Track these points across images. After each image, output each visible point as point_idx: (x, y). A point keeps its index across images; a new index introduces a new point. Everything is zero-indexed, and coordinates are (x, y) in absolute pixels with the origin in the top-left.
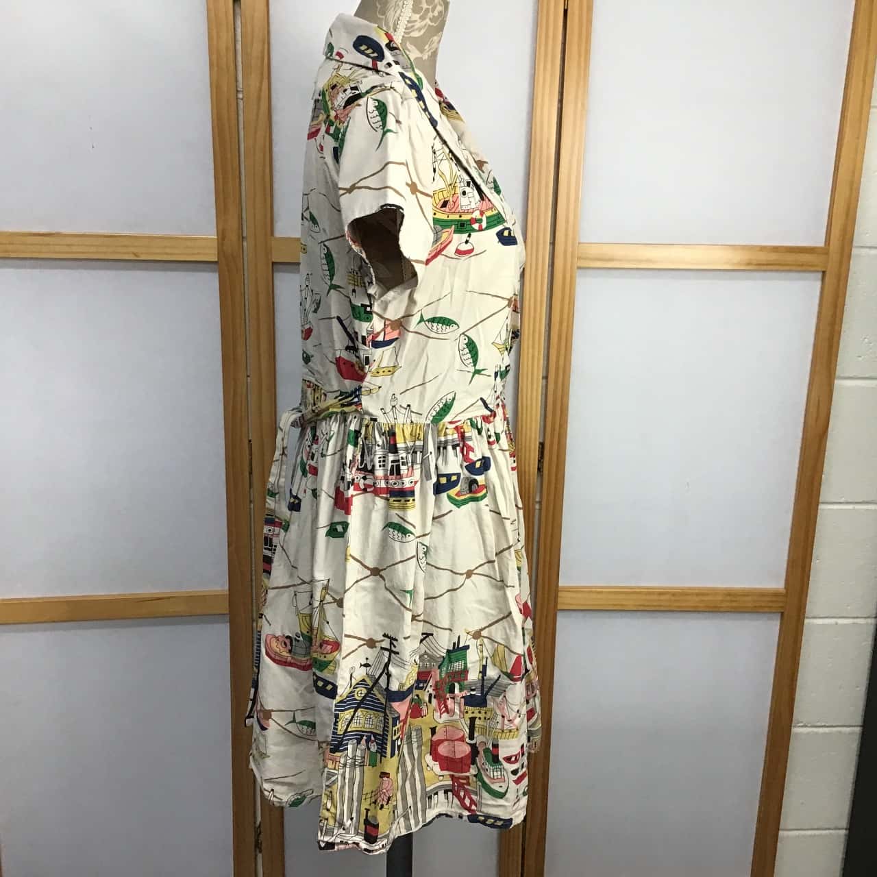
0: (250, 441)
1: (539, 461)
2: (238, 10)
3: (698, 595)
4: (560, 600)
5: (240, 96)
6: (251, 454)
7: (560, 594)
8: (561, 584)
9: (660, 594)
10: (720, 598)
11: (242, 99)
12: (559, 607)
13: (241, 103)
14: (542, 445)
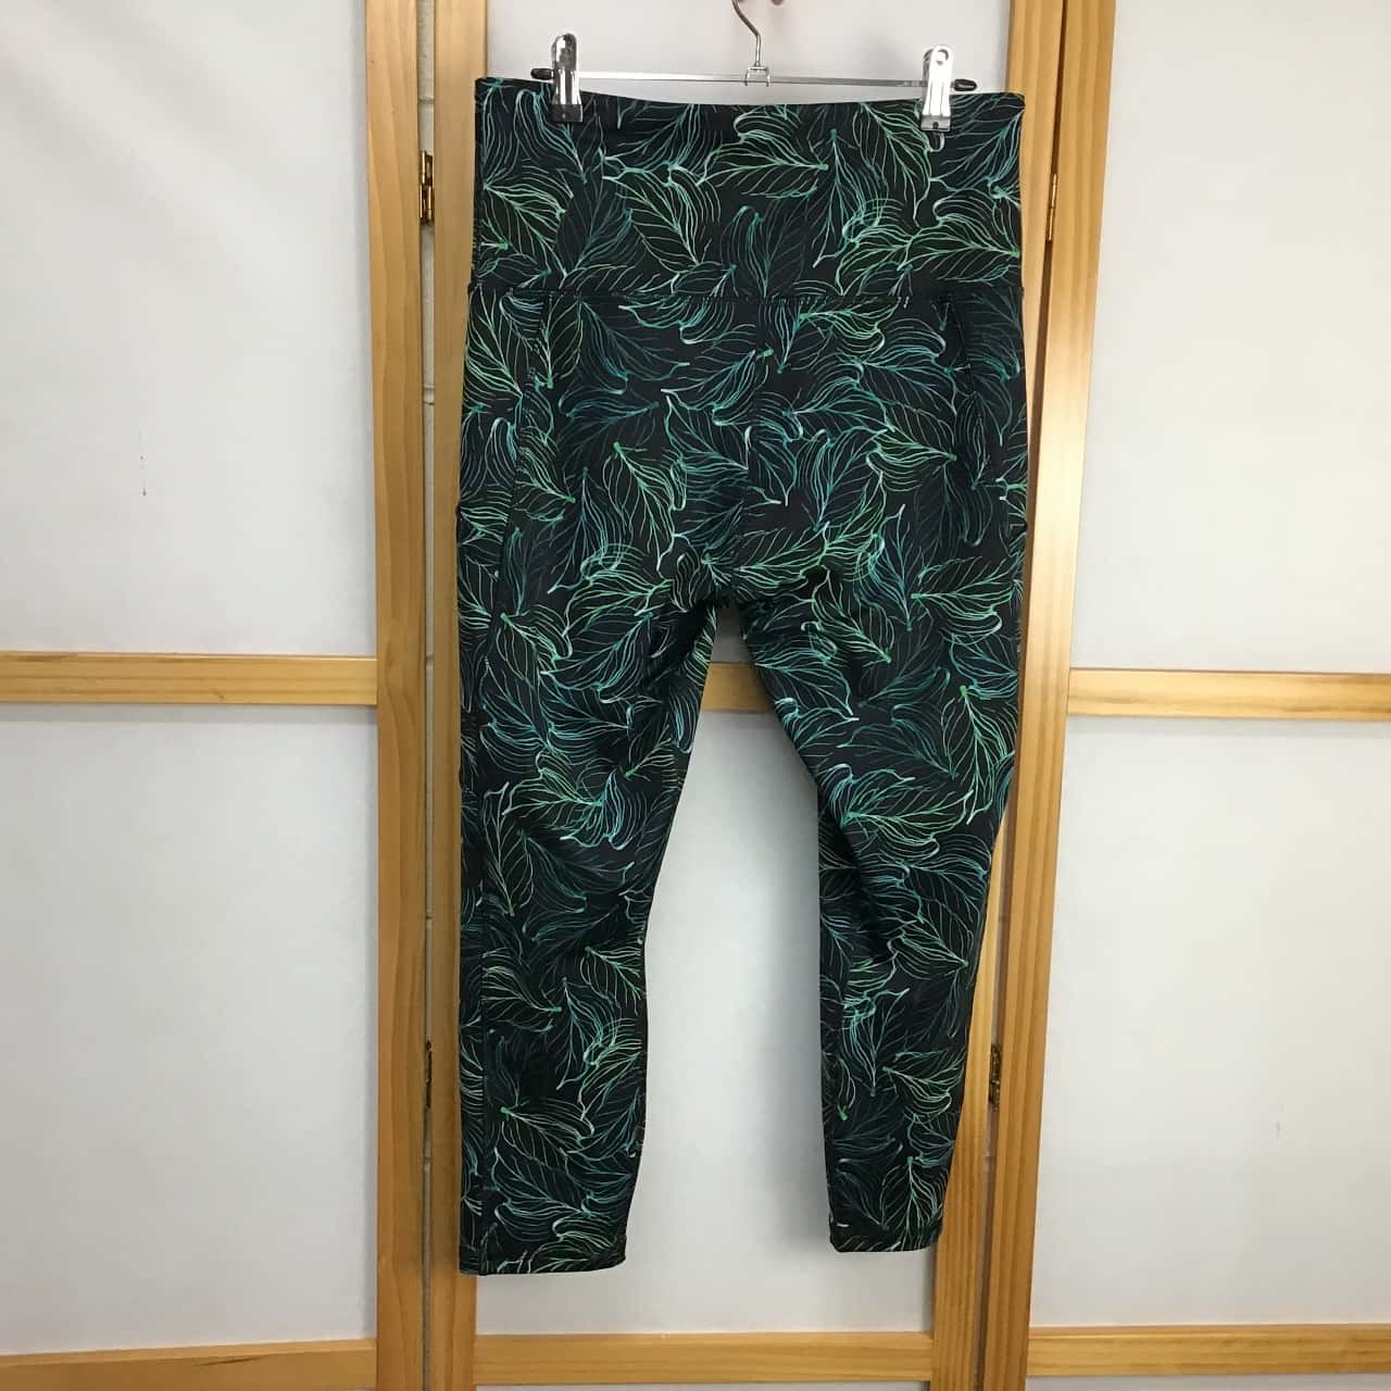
0: (428, 1045)
1: (991, 1083)
2: (428, 239)
3: (1299, 1341)
4: (1031, 1358)
5: (430, 398)
6: (429, 1072)
7: (1032, 1347)
8: (1031, 1325)
9: (1228, 1342)
10: (1338, 1348)
11: (431, 404)
12: (1029, 1373)
13: (430, 411)
14: (997, 1050)
